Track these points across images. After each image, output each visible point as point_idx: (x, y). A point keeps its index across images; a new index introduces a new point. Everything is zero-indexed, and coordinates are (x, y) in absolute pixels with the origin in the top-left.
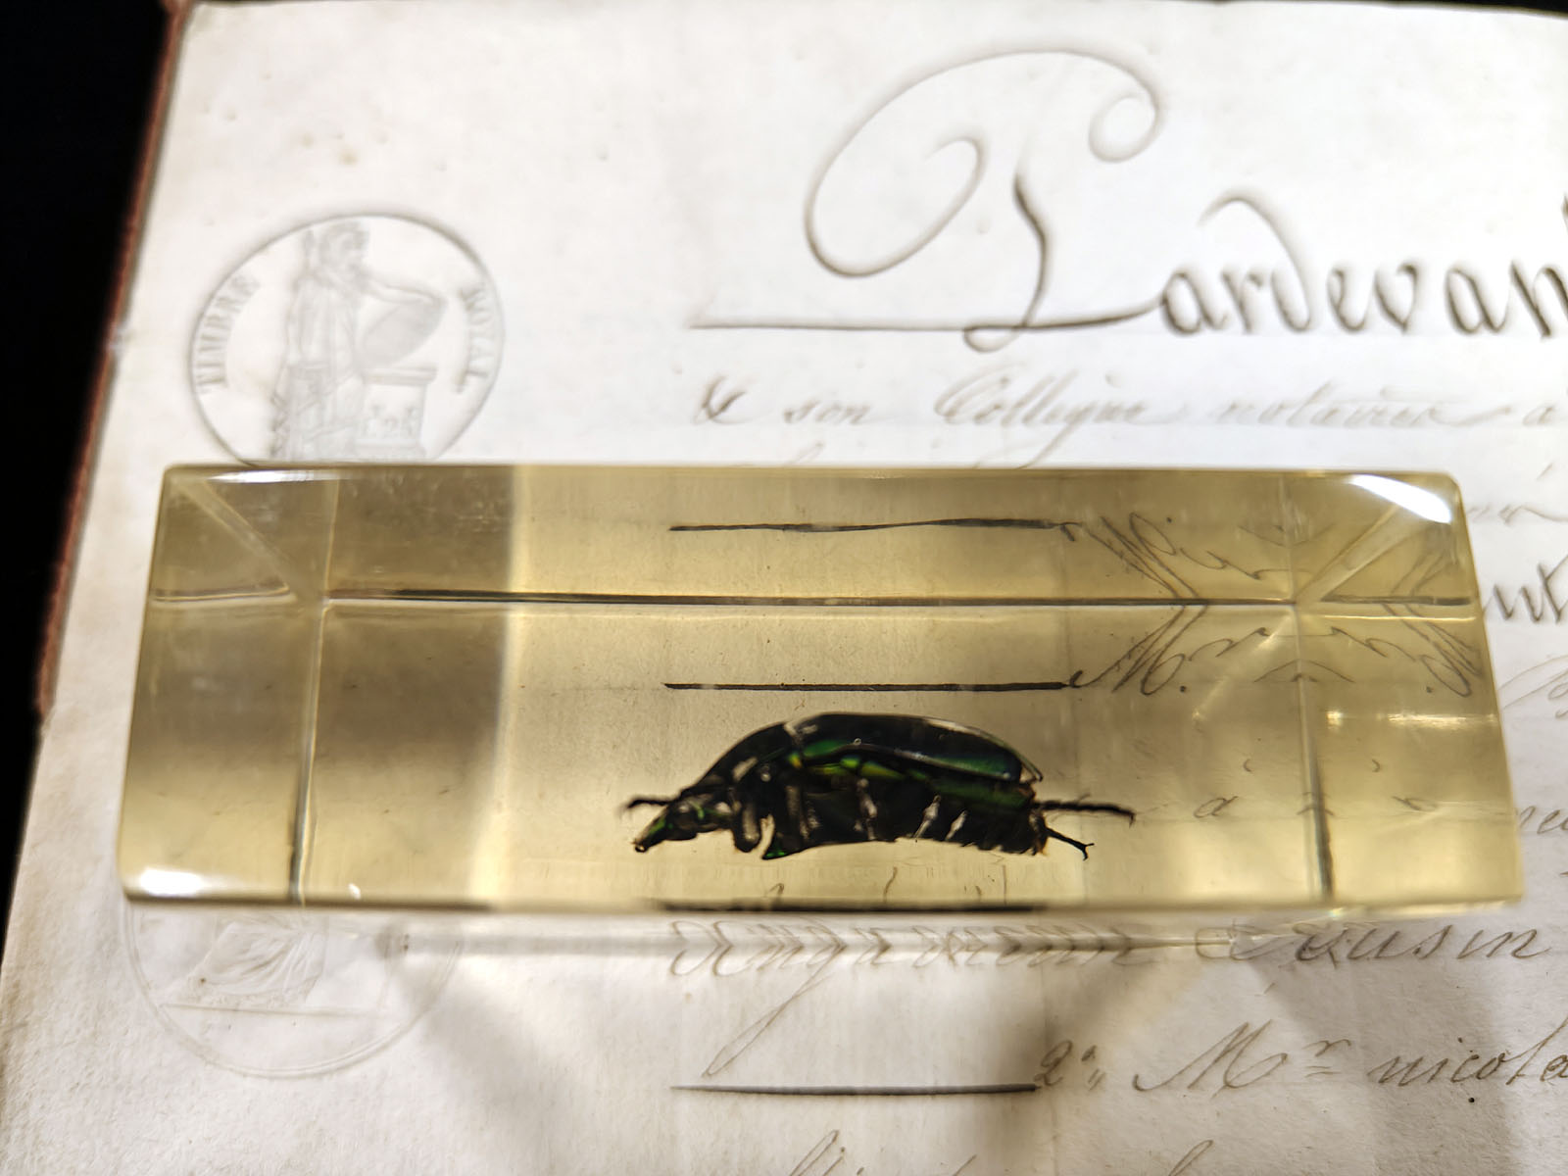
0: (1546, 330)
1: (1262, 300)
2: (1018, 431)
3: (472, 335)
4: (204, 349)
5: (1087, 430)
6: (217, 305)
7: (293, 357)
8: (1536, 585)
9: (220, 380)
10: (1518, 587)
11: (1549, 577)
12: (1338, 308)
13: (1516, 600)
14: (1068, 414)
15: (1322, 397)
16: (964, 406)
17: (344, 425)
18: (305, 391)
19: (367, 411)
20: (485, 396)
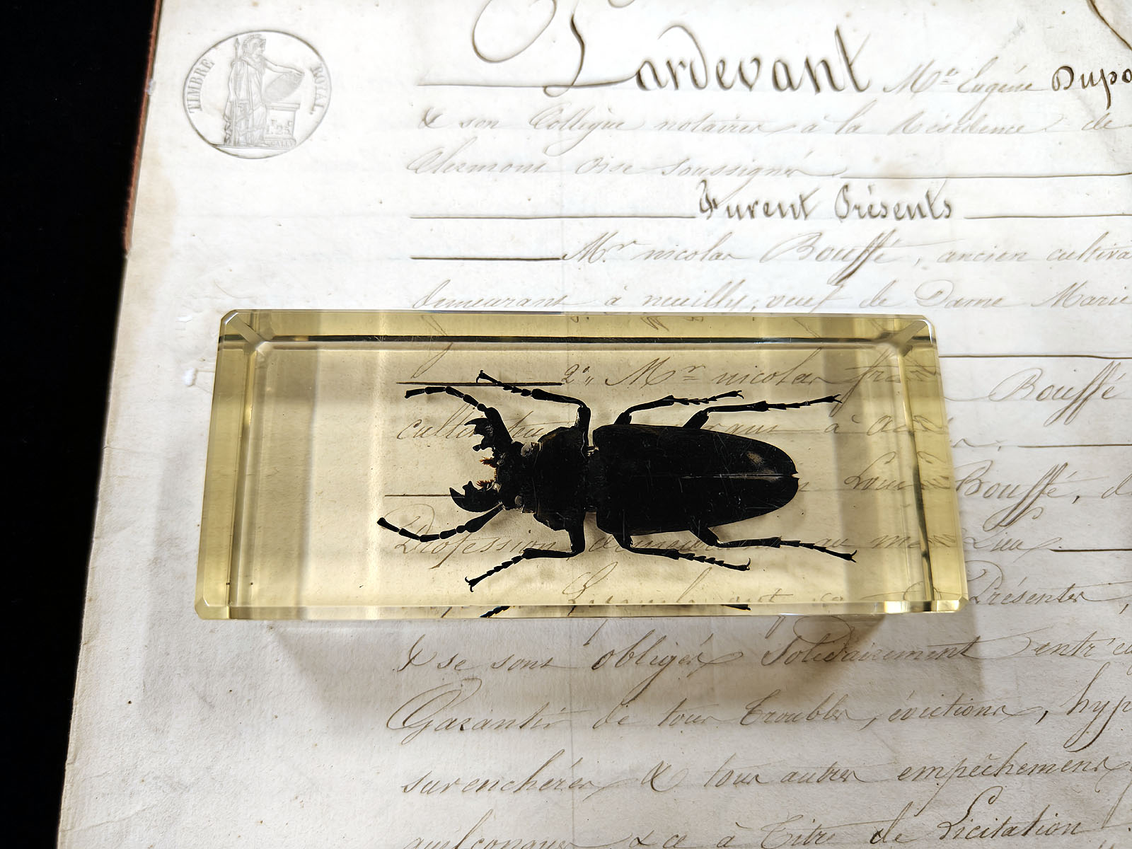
0: (818, 89)
1: (683, 75)
2: (566, 131)
3: (316, 88)
4: (189, 93)
5: (597, 133)
6: (195, 72)
7: (233, 97)
8: (798, 203)
9: (199, 107)
10: (789, 205)
11: (805, 199)
12: (719, 78)
13: (788, 210)
14: (591, 124)
15: (708, 119)
16: (542, 121)
17: (257, 129)
18: (239, 113)
19: (269, 122)
20: (323, 116)
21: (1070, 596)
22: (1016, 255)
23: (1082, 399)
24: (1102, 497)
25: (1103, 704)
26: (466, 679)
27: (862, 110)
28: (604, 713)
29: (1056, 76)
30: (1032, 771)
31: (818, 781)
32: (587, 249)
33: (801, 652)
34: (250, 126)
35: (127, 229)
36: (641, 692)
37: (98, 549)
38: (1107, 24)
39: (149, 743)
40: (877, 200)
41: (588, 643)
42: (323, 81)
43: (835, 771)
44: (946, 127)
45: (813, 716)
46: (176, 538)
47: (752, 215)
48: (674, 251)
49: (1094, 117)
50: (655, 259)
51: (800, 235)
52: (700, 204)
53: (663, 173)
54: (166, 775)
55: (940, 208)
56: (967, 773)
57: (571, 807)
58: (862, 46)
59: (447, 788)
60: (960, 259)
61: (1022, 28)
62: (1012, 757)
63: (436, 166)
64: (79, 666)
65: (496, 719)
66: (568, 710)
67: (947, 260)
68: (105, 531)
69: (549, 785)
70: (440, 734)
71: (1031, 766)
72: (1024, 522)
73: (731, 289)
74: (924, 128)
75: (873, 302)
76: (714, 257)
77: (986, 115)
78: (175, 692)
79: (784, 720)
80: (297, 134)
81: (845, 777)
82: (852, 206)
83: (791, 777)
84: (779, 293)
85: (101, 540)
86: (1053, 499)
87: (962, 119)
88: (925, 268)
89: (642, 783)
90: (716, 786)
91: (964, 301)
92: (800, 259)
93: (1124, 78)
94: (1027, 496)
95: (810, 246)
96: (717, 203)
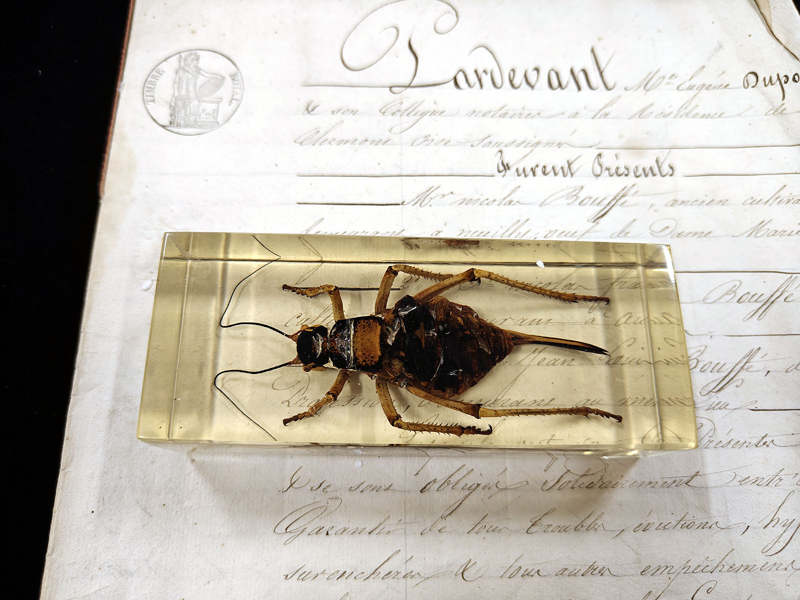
0: (579, 88)
1: (486, 79)
2: (405, 117)
3: (234, 88)
4: (147, 91)
5: (426, 118)
6: (152, 77)
7: (176, 94)
8: (567, 166)
9: (153, 101)
10: (560, 167)
11: (571, 163)
12: (511, 82)
13: (559, 171)
14: (421, 113)
15: (503, 109)
16: (389, 110)
17: (193, 115)
18: (180, 105)
19: (201, 111)
20: (238, 107)
21: (763, 442)
22: (721, 201)
23: (770, 302)
24: (786, 372)
25: (790, 521)
26: (330, 499)
27: (610, 102)
28: (429, 524)
29: (746, 79)
30: (739, 569)
31: (583, 575)
32: (419, 198)
33: (570, 481)
34: (188, 113)
35: (102, 182)
36: (455, 509)
37: (74, 404)
38: (782, 44)
39: (106, 541)
40: (622, 164)
41: (417, 474)
42: (237, 84)
43: (595, 567)
44: (669, 114)
45: (579, 527)
46: (130, 396)
47: (534, 175)
48: (479, 199)
49: (773, 106)
50: (466, 204)
51: (568, 188)
52: (498, 167)
53: (472, 146)
54: (117, 565)
55: (666, 169)
56: (691, 570)
57: (405, 591)
58: (610, 60)
59: (316, 576)
60: (680, 205)
61: (721, 47)
62: (723, 560)
63: (316, 140)
64: (58, 486)
65: (352, 527)
66: (403, 521)
67: (672, 205)
68: (79, 390)
69: (389, 575)
70: (312, 537)
71: (737, 565)
72: (730, 389)
73: (520, 225)
74: (654, 115)
75: (620, 233)
76: (508, 203)
77: (697, 106)
78: (124, 505)
79: (558, 530)
80: (220, 119)
81: (602, 572)
82: (604, 168)
83: (563, 572)
84: (554, 229)
85: (77, 396)
86: (751, 373)
87: (680, 108)
88: (656, 211)
89: (456, 575)
90: (509, 577)
91: (684, 234)
92: (568, 204)
93: (794, 79)
94: (732, 371)
95: (575, 195)
96: (509, 166)
